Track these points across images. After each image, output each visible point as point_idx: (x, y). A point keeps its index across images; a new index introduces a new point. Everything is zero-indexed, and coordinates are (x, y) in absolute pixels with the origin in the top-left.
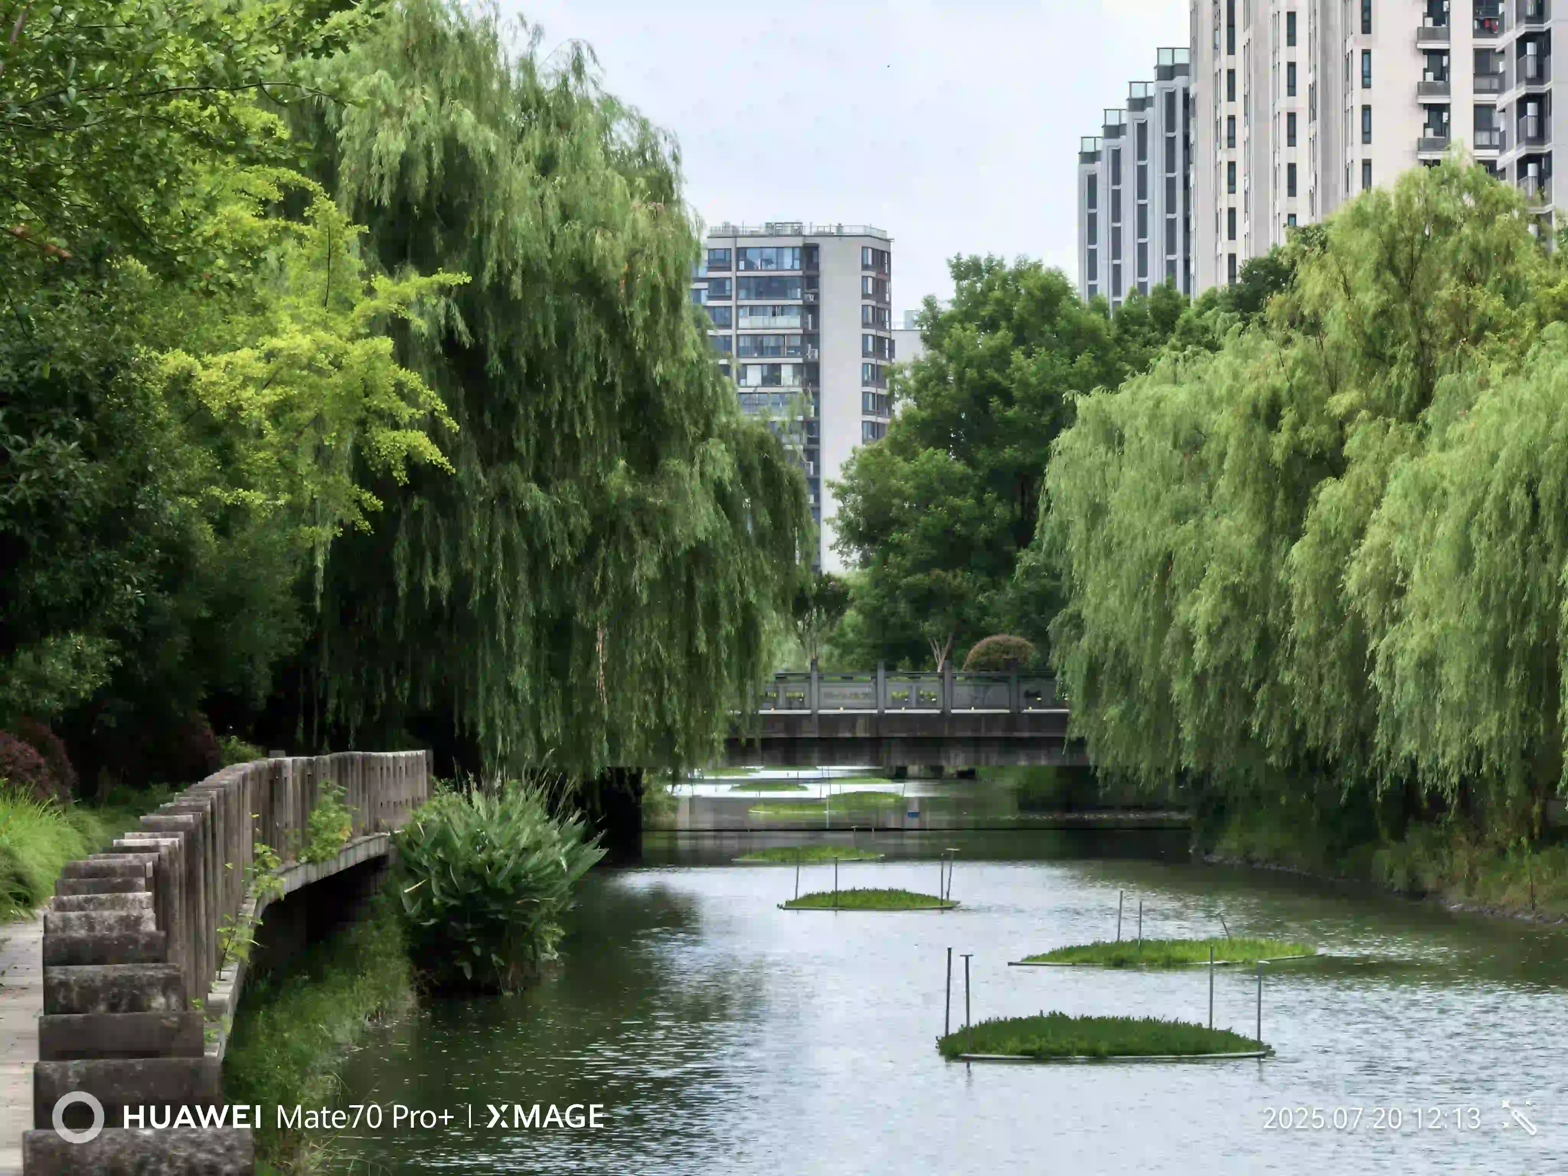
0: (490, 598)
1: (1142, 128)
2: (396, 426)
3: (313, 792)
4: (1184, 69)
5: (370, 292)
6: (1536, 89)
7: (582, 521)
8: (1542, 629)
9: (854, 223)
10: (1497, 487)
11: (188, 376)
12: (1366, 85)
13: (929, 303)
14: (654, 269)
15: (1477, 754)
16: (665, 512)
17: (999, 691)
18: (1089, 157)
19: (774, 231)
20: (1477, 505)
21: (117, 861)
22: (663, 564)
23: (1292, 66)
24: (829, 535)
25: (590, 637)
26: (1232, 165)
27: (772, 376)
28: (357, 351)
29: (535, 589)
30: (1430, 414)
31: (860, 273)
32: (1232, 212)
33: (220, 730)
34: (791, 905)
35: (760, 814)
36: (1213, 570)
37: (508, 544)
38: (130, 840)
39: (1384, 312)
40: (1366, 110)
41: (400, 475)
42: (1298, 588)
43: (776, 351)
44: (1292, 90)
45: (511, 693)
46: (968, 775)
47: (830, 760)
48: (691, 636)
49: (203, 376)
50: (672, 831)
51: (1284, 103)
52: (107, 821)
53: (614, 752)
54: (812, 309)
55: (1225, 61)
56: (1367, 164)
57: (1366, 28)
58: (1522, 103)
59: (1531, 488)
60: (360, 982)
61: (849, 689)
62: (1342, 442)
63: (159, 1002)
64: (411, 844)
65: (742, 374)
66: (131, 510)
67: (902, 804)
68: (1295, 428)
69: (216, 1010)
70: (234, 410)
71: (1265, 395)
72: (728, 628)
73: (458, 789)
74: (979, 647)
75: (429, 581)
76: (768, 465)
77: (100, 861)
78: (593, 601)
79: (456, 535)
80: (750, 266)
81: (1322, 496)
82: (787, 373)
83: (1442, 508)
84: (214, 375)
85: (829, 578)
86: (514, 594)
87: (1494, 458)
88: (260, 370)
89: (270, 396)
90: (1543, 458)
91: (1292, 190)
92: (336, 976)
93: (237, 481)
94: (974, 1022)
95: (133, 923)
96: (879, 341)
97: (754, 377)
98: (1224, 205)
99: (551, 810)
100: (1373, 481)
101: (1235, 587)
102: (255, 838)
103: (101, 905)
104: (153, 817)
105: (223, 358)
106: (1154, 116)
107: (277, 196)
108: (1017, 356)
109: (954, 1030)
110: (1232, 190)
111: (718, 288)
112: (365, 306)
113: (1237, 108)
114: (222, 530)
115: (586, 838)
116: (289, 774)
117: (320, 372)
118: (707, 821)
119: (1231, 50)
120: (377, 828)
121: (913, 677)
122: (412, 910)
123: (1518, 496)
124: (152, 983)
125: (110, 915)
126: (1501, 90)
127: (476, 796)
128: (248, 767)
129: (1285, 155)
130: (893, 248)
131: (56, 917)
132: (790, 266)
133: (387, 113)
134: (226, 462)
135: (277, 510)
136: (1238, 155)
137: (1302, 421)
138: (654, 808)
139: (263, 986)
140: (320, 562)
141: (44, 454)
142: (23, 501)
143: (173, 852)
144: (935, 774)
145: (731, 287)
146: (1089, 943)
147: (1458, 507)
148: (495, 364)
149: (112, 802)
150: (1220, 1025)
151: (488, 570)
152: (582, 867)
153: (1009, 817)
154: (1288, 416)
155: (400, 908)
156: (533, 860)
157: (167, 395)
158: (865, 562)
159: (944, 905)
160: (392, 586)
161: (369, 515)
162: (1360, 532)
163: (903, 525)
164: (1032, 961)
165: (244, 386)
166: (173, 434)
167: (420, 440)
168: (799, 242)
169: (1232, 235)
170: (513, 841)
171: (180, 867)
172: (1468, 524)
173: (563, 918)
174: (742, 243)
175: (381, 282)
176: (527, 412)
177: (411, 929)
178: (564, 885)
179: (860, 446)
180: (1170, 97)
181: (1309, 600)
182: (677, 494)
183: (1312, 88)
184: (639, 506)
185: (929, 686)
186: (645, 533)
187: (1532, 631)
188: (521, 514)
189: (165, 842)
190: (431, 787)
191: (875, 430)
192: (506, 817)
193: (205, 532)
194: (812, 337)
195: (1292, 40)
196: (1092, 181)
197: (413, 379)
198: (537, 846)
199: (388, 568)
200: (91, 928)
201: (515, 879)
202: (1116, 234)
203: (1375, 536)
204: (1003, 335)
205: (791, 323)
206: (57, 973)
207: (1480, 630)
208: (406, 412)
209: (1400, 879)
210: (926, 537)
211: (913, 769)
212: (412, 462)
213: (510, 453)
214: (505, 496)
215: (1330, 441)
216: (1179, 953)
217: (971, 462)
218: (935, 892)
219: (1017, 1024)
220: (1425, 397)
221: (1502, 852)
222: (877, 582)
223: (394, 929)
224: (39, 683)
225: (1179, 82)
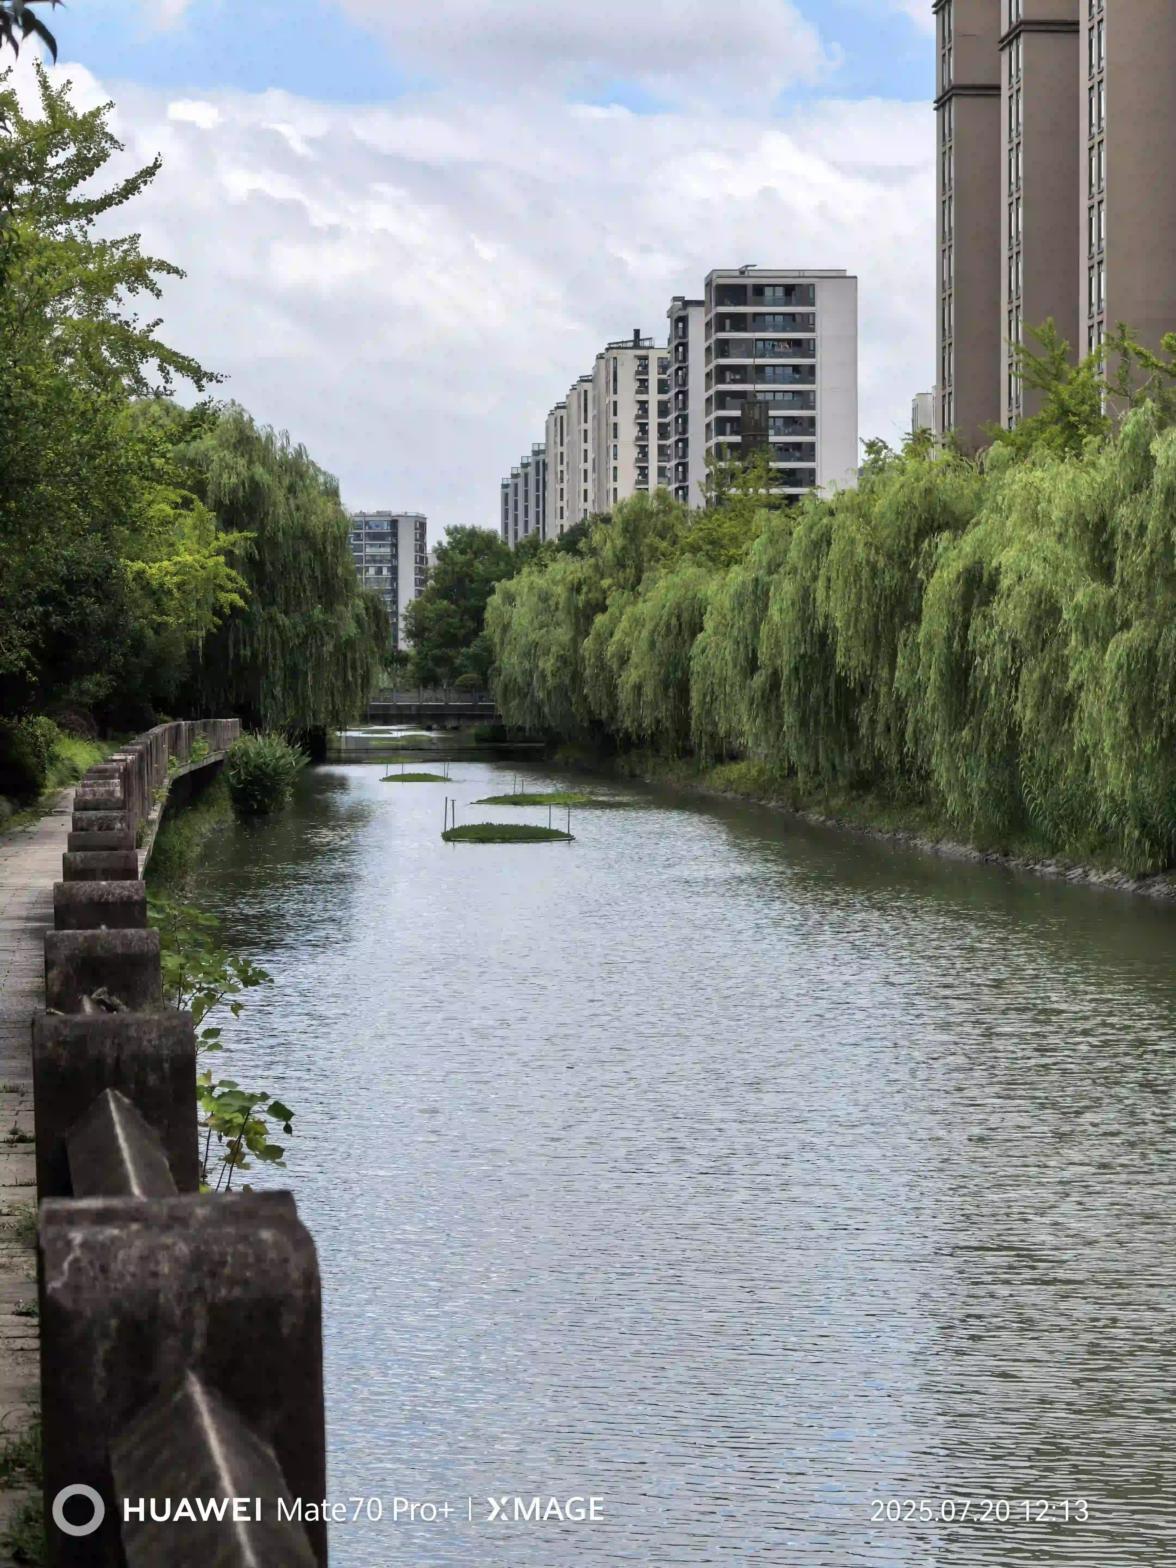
0: (266, 660)
1: (526, 475)
2: (227, 592)
3: (193, 735)
4: (543, 452)
5: (217, 539)
6: (682, 461)
7: (302, 629)
8: (683, 673)
9: (412, 512)
10: (665, 618)
11: (144, 572)
12: (615, 459)
13: (440, 544)
14: (335, 529)
15: (658, 721)
16: (335, 625)
17: (468, 696)
18: (505, 486)
19: (379, 514)
20: (657, 625)
21: (108, 766)
22: (335, 646)
23: (586, 451)
24: (401, 635)
25: (306, 674)
26: (562, 490)
27: (379, 571)
28: (211, 562)
29: (283, 656)
30: (640, 588)
31: (413, 531)
32: (562, 508)
33: (157, 711)
34: (384, 780)
35: (374, 743)
36: (554, 649)
37: (272, 637)
38: (116, 757)
39: (624, 548)
40: (615, 468)
41: (227, 611)
42: (587, 656)
43: (381, 562)
44: (586, 461)
45: (274, 697)
46: (456, 728)
47: (401, 723)
48: (345, 675)
49: (149, 571)
50: (339, 751)
51: (582, 466)
52: (110, 747)
53: (315, 719)
54: (395, 546)
55: (560, 449)
56: (615, 490)
57: (615, 437)
58: (677, 466)
59: (679, 618)
60: (212, 810)
61: (407, 695)
62: (605, 599)
63: (118, 826)
64: (233, 755)
65: (367, 571)
66: (117, 625)
67: (430, 740)
68: (587, 593)
69: (150, 823)
70: (162, 585)
71: (576, 581)
72: (360, 671)
73: (251, 734)
74: (460, 678)
75: (242, 652)
76: (375, 607)
77: (102, 766)
78: (306, 661)
79: (252, 634)
80: (370, 528)
81: (596, 620)
82: (385, 572)
83: (643, 626)
84: (154, 571)
85: (401, 651)
86: (275, 658)
87: (664, 606)
88: (172, 569)
89: (176, 579)
90: (683, 606)
91: (586, 500)
92: (203, 808)
93: (163, 613)
94: (456, 826)
95: (111, 793)
96: (422, 558)
97: (372, 571)
98: (559, 505)
99: (289, 742)
100: (618, 614)
101: (562, 656)
102: (170, 754)
103: (99, 785)
104: (126, 747)
105: (157, 565)
106: (531, 470)
107: (179, 500)
108: (476, 563)
109: (448, 829)
110: (562, 499)
111: (358, 536)
112: (215, 544)
113: (564, 468)
114: (157, 632)
115: (303, 753)
116: (184, 728)
117: (197, 570)
118: (352, 746)
119: (562, 445)
120: (219, 749)
121: (434, 691)
122: (233, 781)
123: (674, 621)
124: (115, 818)
125: (102, 789)
126: (669, 461)
127: (259, 737)
128: (167, 725)
129: (583, 486)
130: (428, 521)
131: (80, 790)
132: (386, 528)
133: (226, 467)
134: (158, 605)
135: (179, 624)
136: (565, 485)
137: (589, 590)
138: (330, 741)
139: (172, 811)
140: (200, 644)
141: (81, 603)
142: (72, 622)
143: (132, 761)
144: (443, 728)
145: (363, 536)
146: (502, 795)
147: (649, 626)
148: (269, 567)
149: (113, 739)
150: (554, 827)
151: (265, 649)
152: (301, 765)
153: (473, 745)
154: (585, 589)
155: (228, 781)
156: (282, 761)
157: (134, 580)
158: (415, 646)
159: (445, 779)
160: (227, 655)
161: (215, 626)
162: (611, 635)
163: (430, 631)
164: (480, 802)
165: (165, 575)
166: (137, 594)
167: (235, 597)
168: (390, 519)
169: (562, 518)
170: (274, 755)
171: (136, 768)
172: (654, 631)
173: (293, 785)
174: (367, 519)
175: (222, 535)
176: (281, 586)
177: (232, 789)
178: (293, 772)
179: (413, 599)
180: (538, 463)
181: (593, 660)
182: (340, 618)
183: (594, 460)
184: (325, 623)
185: (440, 694)
186: (328, 634)
187: (679, 674)
188: (278, 627)
189: (130, 757)
190: (241, 733)
191: (420, 592)
192: (271, 745)
193: (150, 633)
194: (395, 556)
195: (586, 441)
196: (507, 495)
197: (234, 573)
198: (283, 756)
199: (226, 647)
200: (94, 795)
201: (275, 770)
202: (516, 516)
203: (617, 637)
204: (469, 556)
205: (386, 551)
206: (78, 814)
207: (659, 673)
208: (230, 585)
209: (626, 771)
210: (441, 635)
211: (435, 726)
212: (233, 607)
213: (273, 602)
214: (271, 619)
215: (601, 598)
216: (538, 799)
217: (458, 605)
218: (442, 775)
219: (473, 828)
220: (638, 581)
221: (667, 759)
222: (419, 653)
223: (225, 789)
224: (82, 693)
225: (541, 457)
